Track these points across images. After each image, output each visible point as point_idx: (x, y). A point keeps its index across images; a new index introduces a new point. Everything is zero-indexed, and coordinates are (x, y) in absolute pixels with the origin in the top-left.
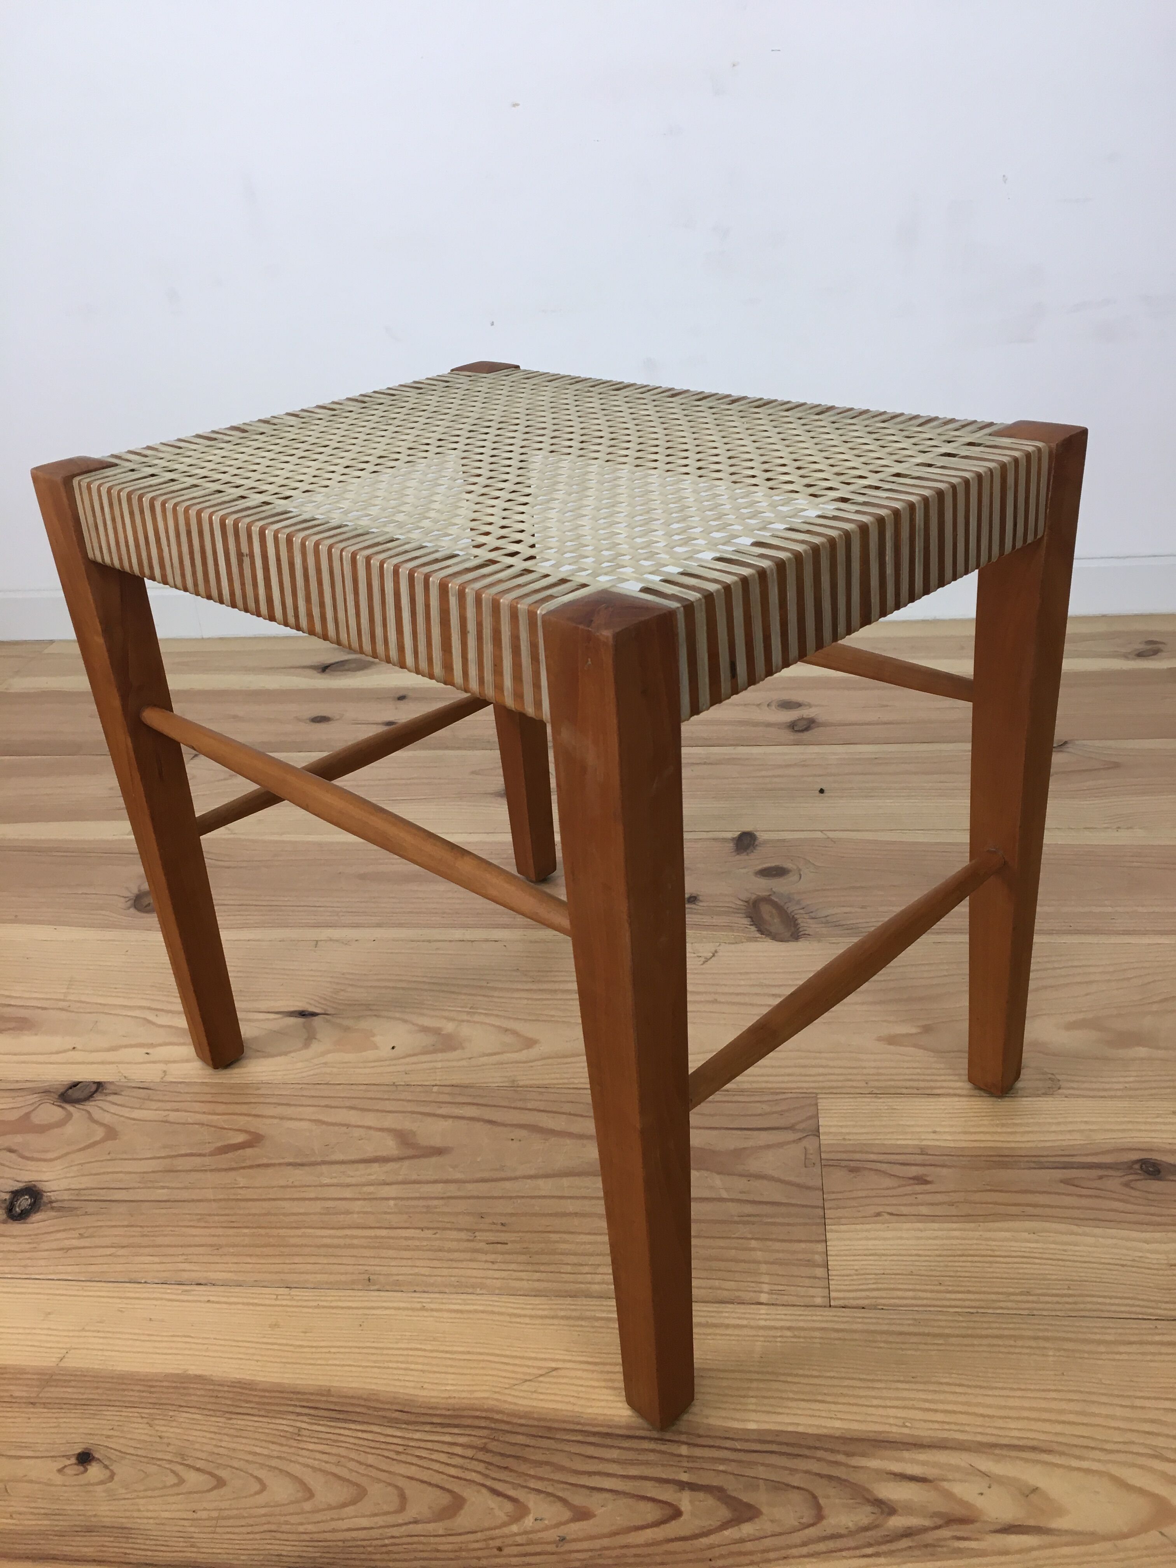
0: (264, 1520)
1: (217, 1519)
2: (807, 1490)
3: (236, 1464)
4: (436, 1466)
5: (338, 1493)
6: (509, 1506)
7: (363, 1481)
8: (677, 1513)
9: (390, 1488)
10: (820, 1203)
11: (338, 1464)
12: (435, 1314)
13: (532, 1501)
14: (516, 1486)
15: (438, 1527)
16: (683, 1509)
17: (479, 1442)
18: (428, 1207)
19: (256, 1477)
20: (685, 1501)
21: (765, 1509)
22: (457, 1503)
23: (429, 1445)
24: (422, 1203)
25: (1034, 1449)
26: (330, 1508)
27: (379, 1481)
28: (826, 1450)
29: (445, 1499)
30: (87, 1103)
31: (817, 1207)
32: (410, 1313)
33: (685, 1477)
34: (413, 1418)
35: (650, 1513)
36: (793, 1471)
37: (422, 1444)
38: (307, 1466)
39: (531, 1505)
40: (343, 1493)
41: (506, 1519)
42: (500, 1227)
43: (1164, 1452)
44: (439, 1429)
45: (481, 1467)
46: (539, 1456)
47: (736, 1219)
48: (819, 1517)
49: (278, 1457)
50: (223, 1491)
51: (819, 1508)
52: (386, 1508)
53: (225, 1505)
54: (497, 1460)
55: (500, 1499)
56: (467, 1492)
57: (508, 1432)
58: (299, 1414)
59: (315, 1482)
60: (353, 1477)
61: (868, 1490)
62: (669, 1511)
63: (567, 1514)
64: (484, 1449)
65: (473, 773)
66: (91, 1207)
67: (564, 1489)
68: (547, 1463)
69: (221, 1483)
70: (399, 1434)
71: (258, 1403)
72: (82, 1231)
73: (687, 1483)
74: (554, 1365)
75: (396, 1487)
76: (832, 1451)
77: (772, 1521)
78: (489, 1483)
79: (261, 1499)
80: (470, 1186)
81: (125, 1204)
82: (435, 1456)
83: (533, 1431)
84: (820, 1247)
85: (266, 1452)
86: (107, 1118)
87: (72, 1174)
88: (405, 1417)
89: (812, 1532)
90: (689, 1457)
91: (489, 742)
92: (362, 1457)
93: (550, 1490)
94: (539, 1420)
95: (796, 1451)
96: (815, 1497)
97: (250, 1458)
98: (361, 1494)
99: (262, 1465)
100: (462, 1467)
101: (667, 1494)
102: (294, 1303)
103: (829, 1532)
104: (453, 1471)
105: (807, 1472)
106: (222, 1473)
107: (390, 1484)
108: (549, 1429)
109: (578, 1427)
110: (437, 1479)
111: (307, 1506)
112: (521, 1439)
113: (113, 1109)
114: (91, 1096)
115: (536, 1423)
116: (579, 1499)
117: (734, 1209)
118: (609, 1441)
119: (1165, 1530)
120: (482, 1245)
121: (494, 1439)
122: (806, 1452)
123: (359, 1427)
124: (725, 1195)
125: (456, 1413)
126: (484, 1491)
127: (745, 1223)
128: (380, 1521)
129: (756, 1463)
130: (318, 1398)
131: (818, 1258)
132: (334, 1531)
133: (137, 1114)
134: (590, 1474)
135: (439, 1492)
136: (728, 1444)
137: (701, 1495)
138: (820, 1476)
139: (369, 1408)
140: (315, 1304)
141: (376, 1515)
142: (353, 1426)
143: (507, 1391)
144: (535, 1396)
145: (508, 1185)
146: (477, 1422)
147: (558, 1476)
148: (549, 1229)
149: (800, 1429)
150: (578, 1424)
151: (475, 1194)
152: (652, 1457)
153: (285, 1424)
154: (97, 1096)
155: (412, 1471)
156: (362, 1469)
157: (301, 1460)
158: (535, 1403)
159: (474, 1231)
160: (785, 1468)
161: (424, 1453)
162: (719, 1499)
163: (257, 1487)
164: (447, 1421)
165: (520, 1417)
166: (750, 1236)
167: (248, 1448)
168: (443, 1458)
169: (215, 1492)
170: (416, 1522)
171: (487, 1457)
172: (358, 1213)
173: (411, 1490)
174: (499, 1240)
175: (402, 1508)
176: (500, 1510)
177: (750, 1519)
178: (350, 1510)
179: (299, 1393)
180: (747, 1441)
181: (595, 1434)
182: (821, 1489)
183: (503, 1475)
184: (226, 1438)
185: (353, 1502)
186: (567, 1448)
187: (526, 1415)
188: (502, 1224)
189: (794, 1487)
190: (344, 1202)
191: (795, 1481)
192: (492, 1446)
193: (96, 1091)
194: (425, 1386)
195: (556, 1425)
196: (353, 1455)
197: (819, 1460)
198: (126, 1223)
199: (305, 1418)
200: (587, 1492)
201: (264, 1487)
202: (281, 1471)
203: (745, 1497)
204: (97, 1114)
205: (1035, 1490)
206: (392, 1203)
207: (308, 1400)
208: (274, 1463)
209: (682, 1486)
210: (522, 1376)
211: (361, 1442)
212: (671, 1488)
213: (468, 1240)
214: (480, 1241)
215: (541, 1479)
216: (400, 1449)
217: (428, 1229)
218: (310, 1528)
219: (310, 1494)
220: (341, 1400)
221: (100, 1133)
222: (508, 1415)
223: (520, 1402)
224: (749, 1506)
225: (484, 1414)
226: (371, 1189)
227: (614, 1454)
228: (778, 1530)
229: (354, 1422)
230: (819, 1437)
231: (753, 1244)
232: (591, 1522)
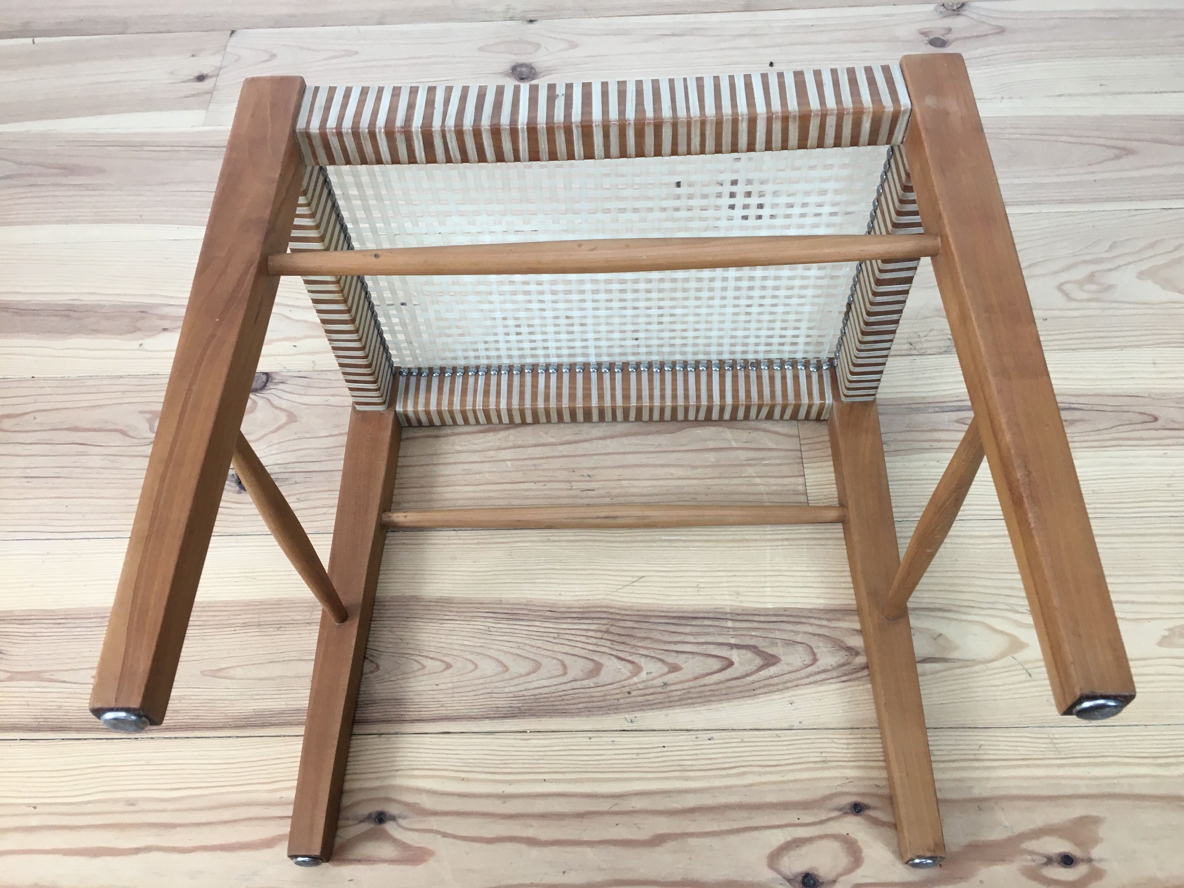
0: (481, 687)
1: (453, 688)
2: (807, 645)
3: (455, 653)
4: (581, 645)
5: (525, 667)
6: (629, 666)
7: (537, 658)
8: (731, 664)
9: (555, 661)
10: (798, 447)
11: (519, 648)
12: (558, 544)
13: (642, 661)
14: (631, 654)
15: (590, 682)
16: (734, 660)
17: (604, 628)
18: (535, 465)
19: (470, 660)
20: (735, 655)
21: (782, 658)
22: (598, 668)
23: (573, 632)
24: (530, 462)
25: (940, 610)
26: (521, 676)
27: (547, 657)
28: (815, 618)
29: (590, 665)
30: (264, 392)
31: (797, 450)
32: (540, 544)
33: (733, 641)
34: (559, 615)
35: (716, 664)
36: (797, 633)
37: (569, 632)
38: (499, 650)
39: (643, 665)
40: (527, 666)
41: (629, 674)
42: (588, 478)
43: (1016, 608)
44: (577, 621)
45: (608, 644)
46: (643, 634)
47: (745, 462)
48: (815, 660)
49: (480, 646)
50: (450, 671)
51: (814, 654)
52: (555, 673)
53: (455, 679)
54: (616, 638)
55: (623, 662)
56: (603, 660)
57: (620, 620)
58: (485, 617)
59: (508, 660)
60: (531, 656)
61: (842, 641)
62: (726, 663)
63: (666, 669)
64: (607, 632)
65: (481, 49)
66: (298, 477)
67: (661, 654)
68: (648, 638)
69: (448, 666)
70: (551, 625)
71: (457, 612)
72: (298, 496)
73: (735, 645)
74: (641, 574)
75: (558, 660)
76: (820, 619)
77: (787, 664)
78: (614, 653)
79: (478, 673)
80: (561, 448)
81: (323, 473)
82: (578, 639)
83: (636, 618)
84: (801, 480)
85: (471, 644)
86: (284, 405)
87: (274, 452)
88: (554, 615)
89: (810, 669)
90: (734, 629)
91: (486, 12)
92: (533, 643)
93: (653, 654)
94: (638, 611)
95: (797, 620)
96: (811, 648)
97: (462, 648)
98: (538, 666)
99: (472, 653)
100: (596, 644)
101: (724, 652)
102: (462, 542)
103: (821, 668)
104: (591, 647)
105: (805, 633)
106: (447, 659)
107: (554, 658)
108: (646, 616)
109: (663, 614)
110: (582, 653)
111: (507, 676)
112: (629, 624)
113: (286, 396)
114: (265, 386)
115: (636, 613)
116: (671, 659)
117: (743, 455)
118: (683, 622)
119: (1015, 656)
120: (578, 492)
121: (612, 625)
122: (804, 620)
123: (526, 623)
124: (734, 445)
125: (585, 610)
126: (613, 658)
127: (750, 465)
128: (554, 681)
129: (774, 629)
130: (495, 606)
131: (801, 488)
132: (527, 690)
133: (306, 400)
134: (675, 643)
135: (585, 661)
136: (756, 618)
137: (744, 651)
138: (814, 635)
139: (530, 610)
140: (476, 541)
141: (551, 678)
142: (522, 623)
143: (615, 594)
144: (632, 595)
145: (586, 445)
146: (599, 615)
147: (656, 646)
148: (621, 478)
149: (799, 606)
150: (663, 612)
151: (565, 453)
152: (711, 630)
153: (479, 624)
154: (270, 385)
155: (566, 649)
156: (534, 650)
157: (495, 647)
158: (634, 600)
159: (570, 482)
160: (792, 631)
161: (571, 637)
162: (754, 653)
163: (471, 667)
164: (580, 616)
165: (627, 610)
166: (754, 475)
167: (460, 642)
168: (583, 639)
169: (446, 672)
170: (576, 680)
171: (610, 637)
172: (488, 472)
173: (569, 661)
174: (588, 488)
175: (565, 673)
176: (626, 669)
177: (773, 664)
178: (533, 677)
179: (482, 603)
180: (767, 615)
181: (674, 617)
182: (814, 643)
183: (621, 647)
184: (443, 636)
185: (534, 672)
186: (659, 628)
187: (631, 609)
188: (588, 476)
189: (798, 643)
190: (476, 465)
191: (799, 638)
192: (613, 629)
193: (267, 381)
194: (562, 593)
195: (649, 613)
196: (528, 642)
197: (812, 625)
198: (327, 488)
199: (490, 620)
200: (675, 654)
201: (476, 667)
202: (484, 655)
203: (771, 651)
204: (276, 401)
205: (940, 635)
206: (509, 463)
207: (490, 608)
208: (479, 650)
209: (732, 646)
210: (622, 583)
211: (530, 633)
212: (726, 648)
213: (568, 489)
214: (577, 489)
215: (647, 648)
216: (556, 635)
217: (539, 482)
218: (513, 689)
219: (506, 669)
220: (510, 606)
221: (283, 418)
222: (619, 609)
223: (624, 600)
224: (773, 656)
225: (603, 610)
226: (492, 453)
227: (688, 629)
228: (791, 669)
229: (522, 620)
230: (810, 610)
231: (758, 480)
232: (681, 672)
